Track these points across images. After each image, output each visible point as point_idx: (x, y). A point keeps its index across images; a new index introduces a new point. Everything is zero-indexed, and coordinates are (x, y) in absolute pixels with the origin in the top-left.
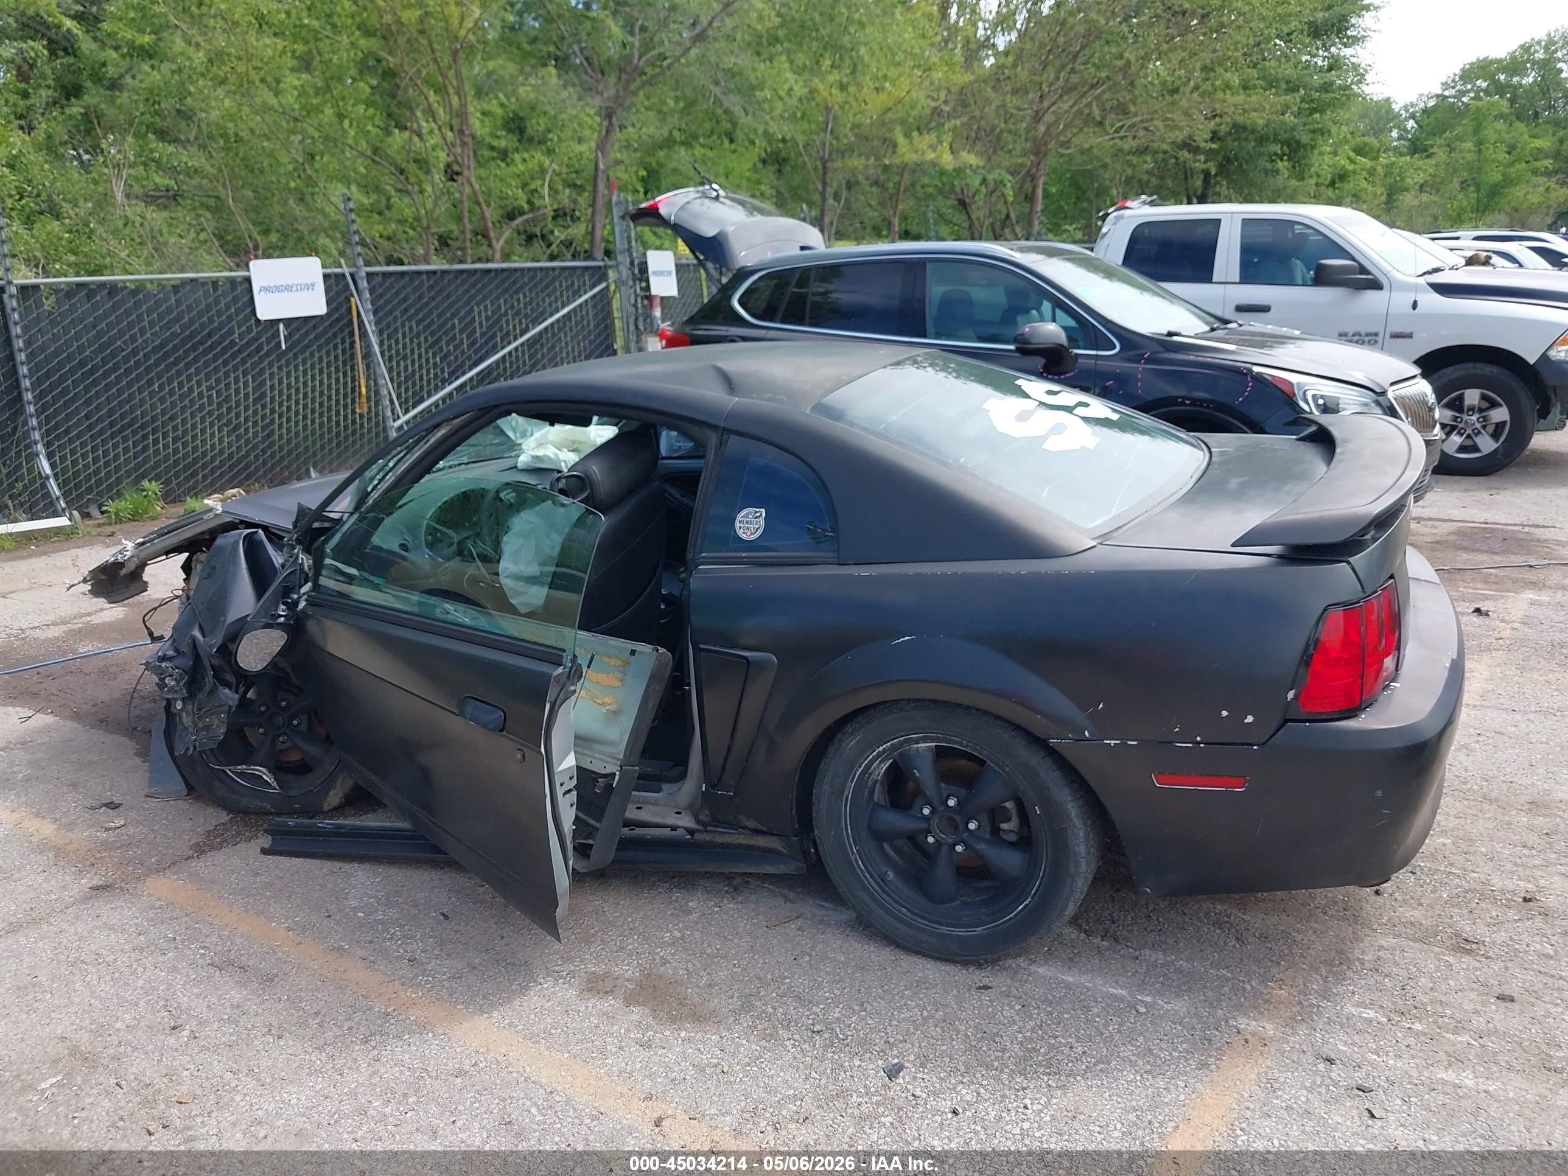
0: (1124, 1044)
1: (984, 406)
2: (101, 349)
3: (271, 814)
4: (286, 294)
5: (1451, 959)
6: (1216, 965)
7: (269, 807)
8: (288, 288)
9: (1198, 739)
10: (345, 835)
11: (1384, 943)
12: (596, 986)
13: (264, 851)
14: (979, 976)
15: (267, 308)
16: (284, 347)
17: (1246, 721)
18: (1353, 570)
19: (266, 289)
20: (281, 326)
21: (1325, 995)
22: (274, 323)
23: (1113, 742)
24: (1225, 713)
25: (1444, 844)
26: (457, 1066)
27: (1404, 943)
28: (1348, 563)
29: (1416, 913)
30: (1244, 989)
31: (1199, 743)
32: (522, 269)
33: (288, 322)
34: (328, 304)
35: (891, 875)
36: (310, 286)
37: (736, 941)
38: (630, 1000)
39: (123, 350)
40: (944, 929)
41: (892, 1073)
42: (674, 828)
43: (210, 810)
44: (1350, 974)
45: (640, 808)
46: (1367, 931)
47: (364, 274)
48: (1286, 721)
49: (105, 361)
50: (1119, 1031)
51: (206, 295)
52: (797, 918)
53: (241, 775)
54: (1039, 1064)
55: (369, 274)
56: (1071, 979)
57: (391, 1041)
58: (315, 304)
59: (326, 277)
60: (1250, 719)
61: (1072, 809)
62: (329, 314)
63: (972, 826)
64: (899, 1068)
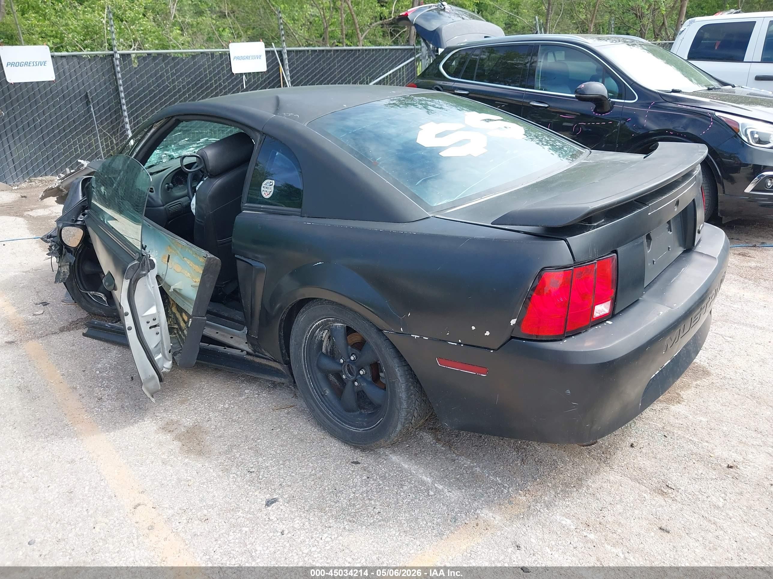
0: (405, 512)
1: (420, 127)
2: (159, 86)
3: (103, 316)
4: (247, 61)
5: (648, 497)
6: (496, 474)
7: (103, 313)
8: (248, 58)
9: (460, 341)
10: (114, 331)
11: (612, 478)
12: (167, 428)
13: (84, 335)
14: (358, 455)
15: (237, 68)
16: (245, 87)
17: (486, 334)
18: (569, 246)
19: (237, 58)
20: (244, 76)
21: (548, 506)
22: (241, 74)
23: (416, 336)
24: (473, 328)
25: (701, 421)
26: (73, 457)
27: (626, 480)
28: (566, 241)
29: (648, 463)
30: (502, 491)
31: (460, 344)
32: (370, 50)
33: (248, 74)
34: (268, 67)
35: (328, 392)
36: (259, 57)
37: (251, 415)
38: (178, 438)
39: (169, 87)
40: (347, 426)
41: (269, 503)
42: (242, 351)
43: (82, 311)
44: (575, 494)
45: (232, 338)
46: (608, 469)
47: (286, 51)
48: (512, 338)
49: (160, 92)
50: (408, 504)
51: (208, 60)
52: (291, 407)
53: (94, 296)
54: (349, 514)
55: (288, 51)
56: (406, 466)
57: (57, 439)
58: (261, 66)
59: (267, 52)
60: (487, 333)
61: (398, 371)
62: (268, 71)
63: (361, 372)
64: (274, 501)
